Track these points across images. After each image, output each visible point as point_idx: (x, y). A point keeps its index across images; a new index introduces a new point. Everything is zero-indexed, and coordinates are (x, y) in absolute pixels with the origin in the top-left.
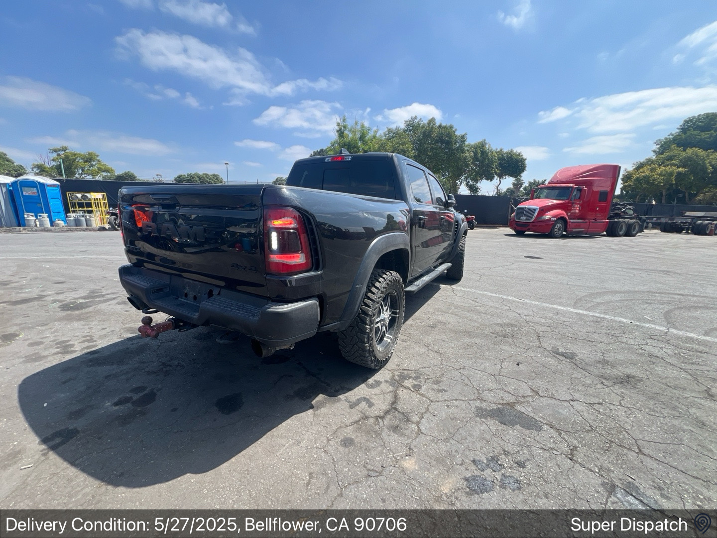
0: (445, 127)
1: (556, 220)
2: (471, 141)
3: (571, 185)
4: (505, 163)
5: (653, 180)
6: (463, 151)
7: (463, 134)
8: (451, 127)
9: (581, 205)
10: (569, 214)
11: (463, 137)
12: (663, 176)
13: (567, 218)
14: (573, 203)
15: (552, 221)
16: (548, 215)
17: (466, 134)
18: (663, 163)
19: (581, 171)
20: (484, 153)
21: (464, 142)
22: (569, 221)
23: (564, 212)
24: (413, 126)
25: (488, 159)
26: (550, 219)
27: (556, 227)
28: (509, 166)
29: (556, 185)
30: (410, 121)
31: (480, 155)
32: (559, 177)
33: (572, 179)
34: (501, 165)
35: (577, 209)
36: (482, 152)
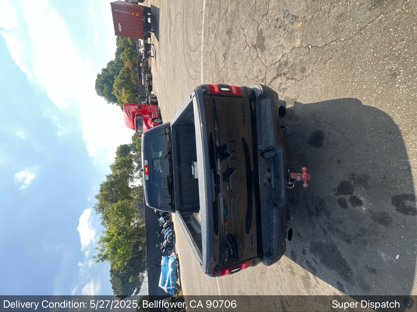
0: (102, 188)
1: (153, 122)
2: (110, 172)
3: (135, 120)
4: (123, 154)
5: (129, 97)
6: (117, 175)
7: (106, 177)
8: (101, 185)
9: (144, 114)
10: (149, 118)
11: (108, 177)
12: (126, 94)
13: (151, 119)
14: (144, 118)
15: (154, 124)
16: (151, 126)
17: (106, 176)
18: (120, 95)
19: (127, 117)
20: (117, 165)
21: (111, 176)
22: (153, 118)
23: (149, 120)
24: (100, 208)
25: (121, 162)
26: (153, 124)
27: (157, 122)
28: (125, 152)
29: (135, 126)
30: (97, 211)
31: (119, 167)
32: (131, 125)
33: (132, 120)
34: (124, 156)
35: (147, 116)
36: (117, 166)
